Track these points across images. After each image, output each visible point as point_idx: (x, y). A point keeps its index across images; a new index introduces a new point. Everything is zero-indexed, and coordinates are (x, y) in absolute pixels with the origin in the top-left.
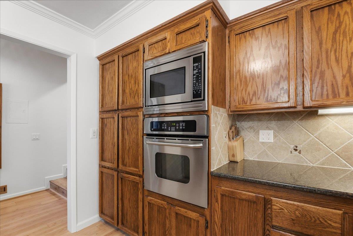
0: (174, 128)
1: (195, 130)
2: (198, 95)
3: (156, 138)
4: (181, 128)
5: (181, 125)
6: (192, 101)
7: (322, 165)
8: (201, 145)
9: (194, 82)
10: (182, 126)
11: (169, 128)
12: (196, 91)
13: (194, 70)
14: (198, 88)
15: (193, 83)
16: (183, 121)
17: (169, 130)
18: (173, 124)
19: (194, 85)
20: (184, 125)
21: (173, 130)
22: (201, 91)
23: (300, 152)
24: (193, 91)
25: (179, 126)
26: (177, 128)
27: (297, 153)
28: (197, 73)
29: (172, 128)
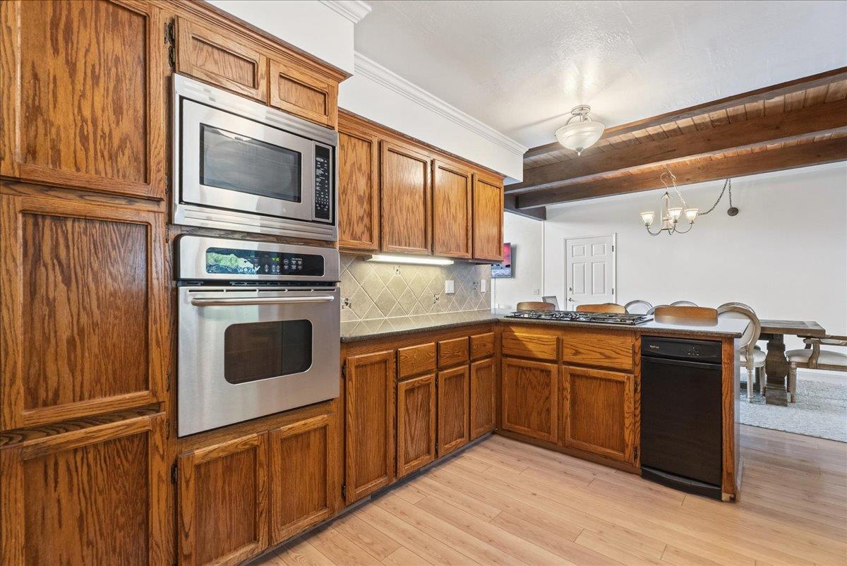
0: (278, 267)
1: (321, 273)
2: (323, 212)
3: (227, 291)
4: (294, 267)
5: (294, 262)
6: (313, 221)
7: (367, 318)
8: (333, 298)
9: (318, 188)
10: (297, 264)
11: (267, 266)
12: (320, 205)
13: (317, 168)
14: (324, 202)
15: (316, 190)
16: (297, 256)
17: (267, 271)
18: (274, 259)
19: (318, 193)
20: (300, 263)
21: (276, 271)
22: (328, 209)
23: (350, 307)
24: (316, 203)
25: (290, 264)
26: (286, 267)
27: (347, 307)
28: (322, 175)
29: (274, 266)
